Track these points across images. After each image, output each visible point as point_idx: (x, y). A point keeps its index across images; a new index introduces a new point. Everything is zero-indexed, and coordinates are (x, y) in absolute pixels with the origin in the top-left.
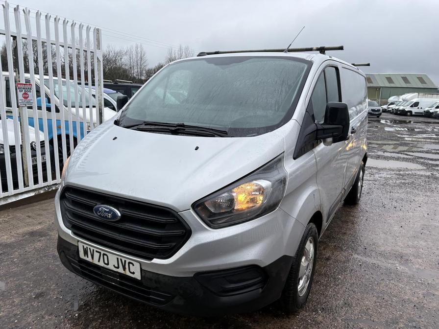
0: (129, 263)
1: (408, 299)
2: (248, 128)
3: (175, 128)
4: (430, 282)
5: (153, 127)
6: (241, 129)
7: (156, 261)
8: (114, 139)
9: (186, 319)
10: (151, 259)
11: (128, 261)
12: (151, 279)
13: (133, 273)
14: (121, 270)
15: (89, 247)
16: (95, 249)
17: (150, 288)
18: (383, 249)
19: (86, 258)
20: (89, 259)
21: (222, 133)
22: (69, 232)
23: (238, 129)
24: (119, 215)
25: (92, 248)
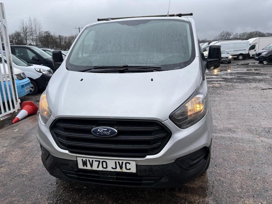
0: (126, 163)
1: (249, 150)
2: (173, 64)
3: (123, 69)
4: (252, 140)
5: (103, 70)
6: (169, 65)
7: (148, 157)
8: (81, 81)
9: (148, 192)
10: (144, 156)
11: (124, 162)
12: (145, 170)
13: (130, 169)
14: (118, 169)
15: (88, 159)
16: (94, 160)
17: (142, 177)
18: (219, 128)
19: (85, 168)
20: (89, 167)
21: (158, 69)
22: (67, 152)
23: (167, 65)
24: (116, 131)
25: (91, 160)
